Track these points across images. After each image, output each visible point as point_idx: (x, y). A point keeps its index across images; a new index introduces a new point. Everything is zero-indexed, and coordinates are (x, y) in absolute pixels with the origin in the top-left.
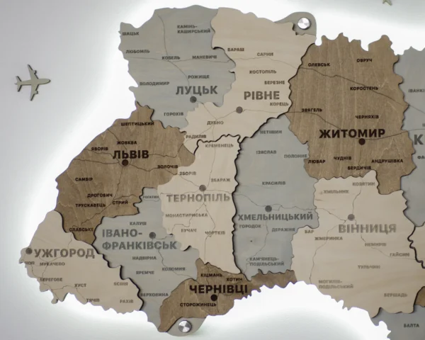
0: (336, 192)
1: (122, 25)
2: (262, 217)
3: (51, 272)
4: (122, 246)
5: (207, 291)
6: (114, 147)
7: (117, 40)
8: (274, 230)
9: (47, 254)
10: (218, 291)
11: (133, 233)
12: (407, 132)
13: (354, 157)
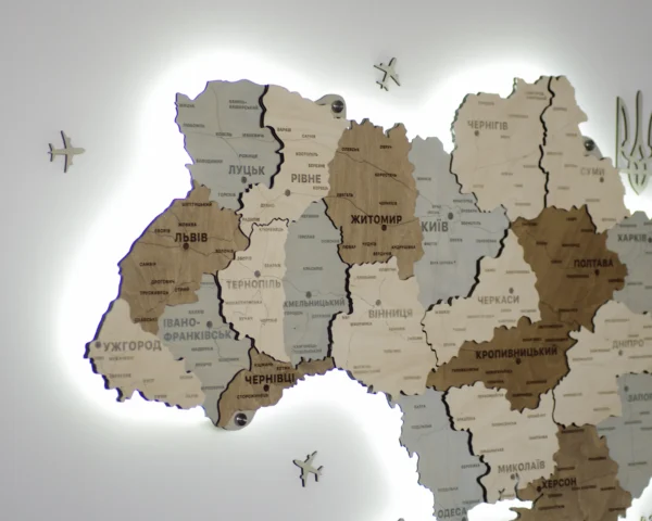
0: (365, 277)
1: (177, 95)
2: (304, 304)
4: (183, 337)
5: (261, 381)
6: (176, 229)
8: (314, 317)
9: (116, 347)
10: (270, 379)
11: (192, 322)
12: (418, 219)
13: (379, 243)
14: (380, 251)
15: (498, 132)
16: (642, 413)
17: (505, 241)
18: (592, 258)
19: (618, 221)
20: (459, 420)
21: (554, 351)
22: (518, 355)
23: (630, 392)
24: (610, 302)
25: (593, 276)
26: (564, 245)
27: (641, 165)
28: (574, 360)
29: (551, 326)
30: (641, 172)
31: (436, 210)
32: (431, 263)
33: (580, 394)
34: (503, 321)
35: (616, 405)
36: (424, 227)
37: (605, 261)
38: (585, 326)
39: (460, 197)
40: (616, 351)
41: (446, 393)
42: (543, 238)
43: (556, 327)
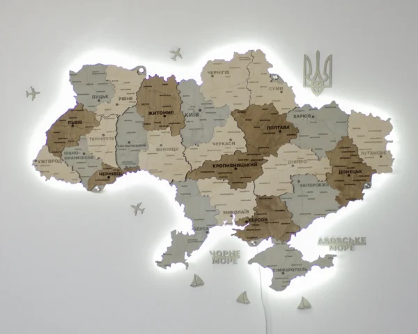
0: (155, 136)
1: (70, 71)
2: (126, 146)
3: (45, 169)
4: (72, 158)
5: (106, 174)
6: (68, 120)
7: (68, 77)
8: (132, 151)
9: (43, 162)
10: (110, 174)
11: (77, 153)
13: (162, 122)
14: (162, 125)
15: (224, 75)
17: (228, 120)
18: (277, 125)
19: (291, 109)
21: (256, 165)
22: (236, 166)
23: (302, 183)
24: (288, 144)
25: (278, 133)
26: (261, 120)
28: (266, 168)
29: (254, 154)
31: (192, 108)
32: (190, 129)
33: (269, 183)
34: (226, 152)
35: (289, 188)
36: (186, 115)
37: (285, 126)
38: (272, 155)
40: (290, 165)
41: (197, 181)
42: (249, 118)
43: (256, 154)
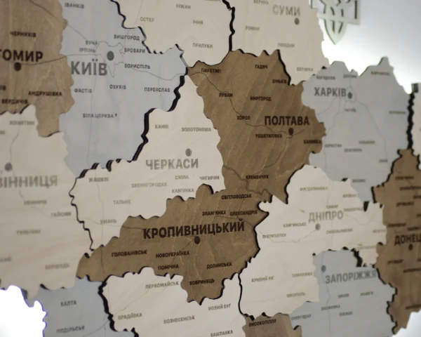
12: (65, 57)
13: (10, 88)
14: (11, 97)
16: (341, 296)
17: (180, 91)
18: (285, 113)
19: (315, 72)
20: (120, 318)
21: (240, 226)
22: (197, 233)
23: (327, 273)
24: (306, 167)
25: (286, 136)
26: (252, 98)
27: (338, 11)
28: (264, 236)
29: (237, 197)
30: (338, 18)
31: (91, 46)
32: (84, 116)
33: (272, 278)
34: (179, 191)
35: (311, 287)
36: (74, 68)
37: (300, 118)
38: (278, 196)
39: (123, 32)
40: (313, 225)
41: (104, 284)
42: (228, 89)
43: (242, 197)
